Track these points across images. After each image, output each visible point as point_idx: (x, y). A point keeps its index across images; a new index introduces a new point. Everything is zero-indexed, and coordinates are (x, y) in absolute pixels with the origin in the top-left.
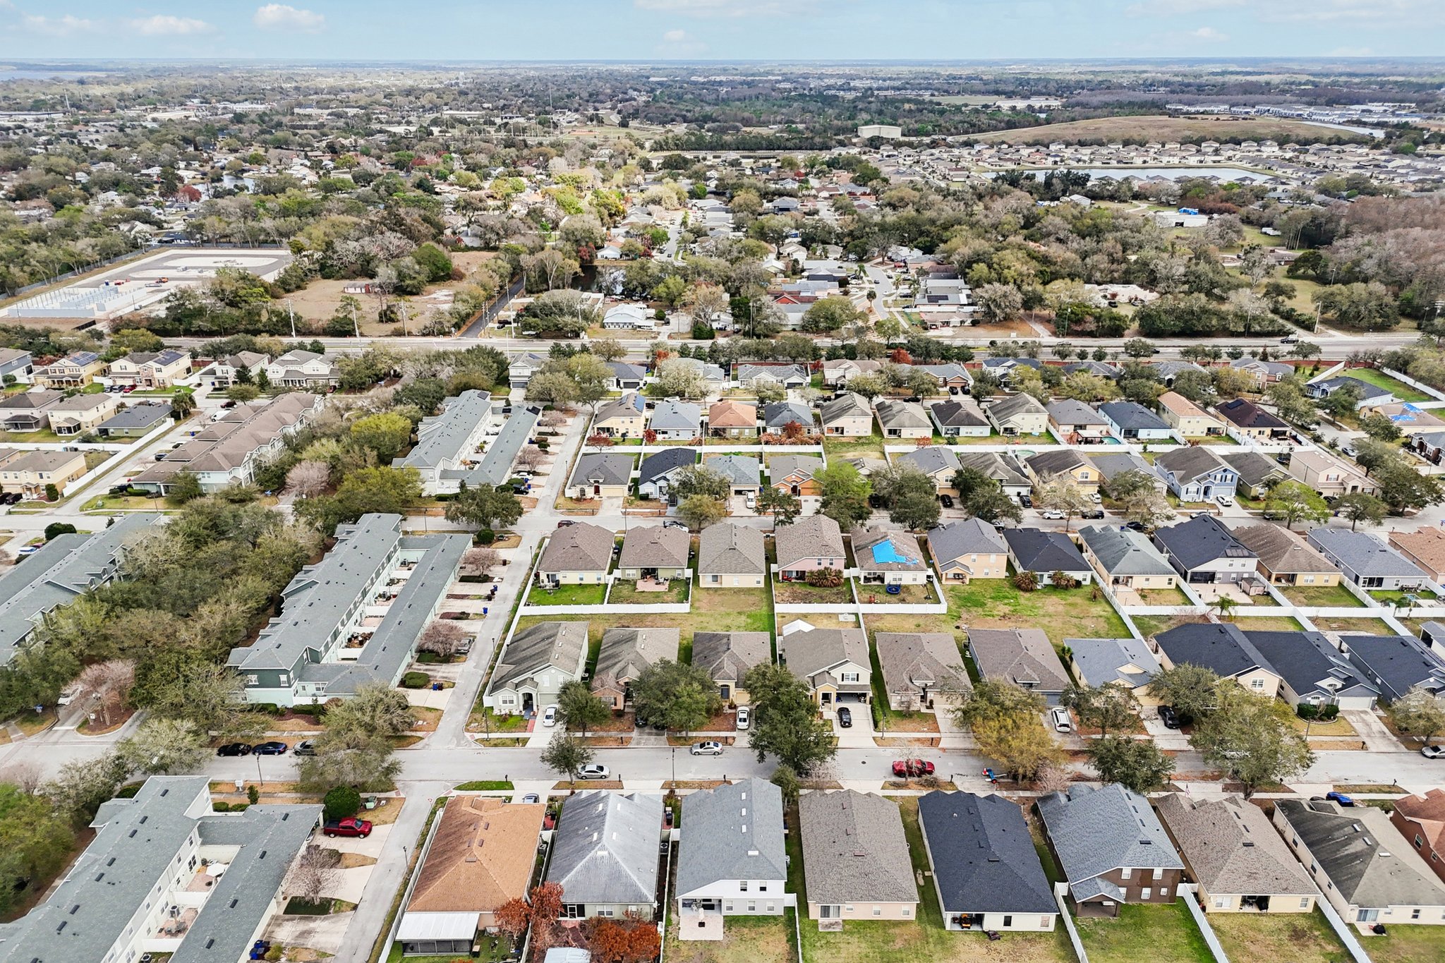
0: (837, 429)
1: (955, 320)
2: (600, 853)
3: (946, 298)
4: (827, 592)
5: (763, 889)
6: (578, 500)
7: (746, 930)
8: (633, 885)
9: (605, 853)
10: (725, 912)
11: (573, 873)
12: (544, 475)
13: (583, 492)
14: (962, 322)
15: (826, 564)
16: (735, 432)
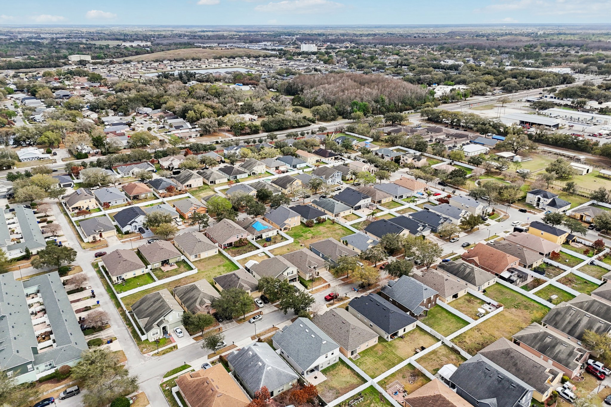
0: (188, 186)
1: (193, 135)
2: (268, 368)
3: (182, 126)
4: (245, 248)
5: (333, 354)
6: (92, 242)
7: (332, 372)
8: (288, 374)
9: (270, 368)
10: (320, 369)
11: (262, 381)
12: (61, 236)
13: (94, 238)
14: (196, 135)
15: (240, 237)
16: (143, 196)
